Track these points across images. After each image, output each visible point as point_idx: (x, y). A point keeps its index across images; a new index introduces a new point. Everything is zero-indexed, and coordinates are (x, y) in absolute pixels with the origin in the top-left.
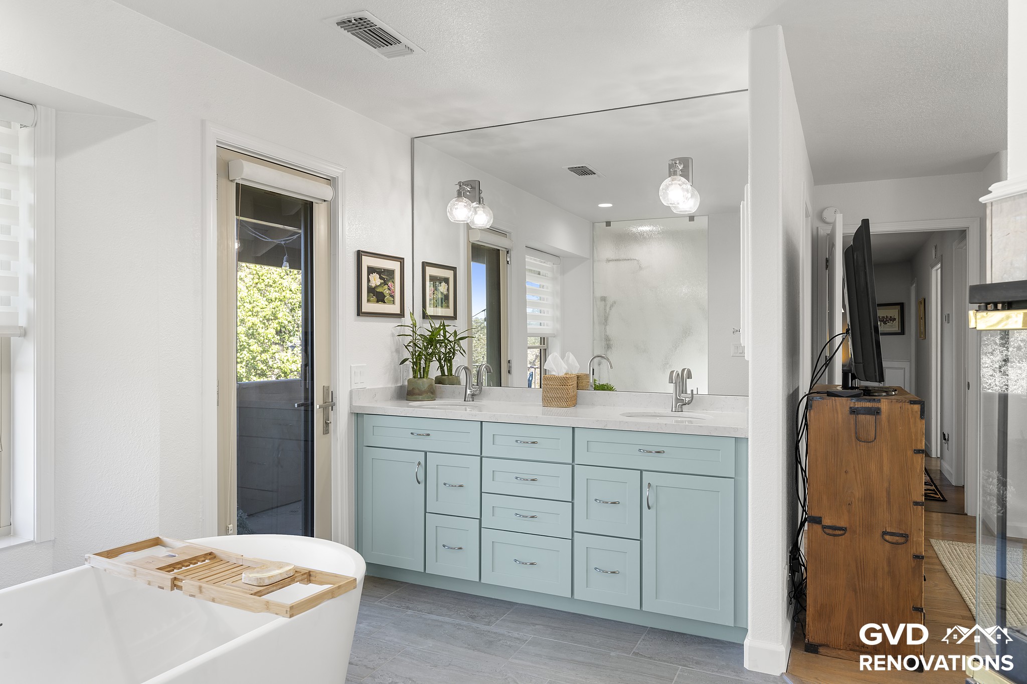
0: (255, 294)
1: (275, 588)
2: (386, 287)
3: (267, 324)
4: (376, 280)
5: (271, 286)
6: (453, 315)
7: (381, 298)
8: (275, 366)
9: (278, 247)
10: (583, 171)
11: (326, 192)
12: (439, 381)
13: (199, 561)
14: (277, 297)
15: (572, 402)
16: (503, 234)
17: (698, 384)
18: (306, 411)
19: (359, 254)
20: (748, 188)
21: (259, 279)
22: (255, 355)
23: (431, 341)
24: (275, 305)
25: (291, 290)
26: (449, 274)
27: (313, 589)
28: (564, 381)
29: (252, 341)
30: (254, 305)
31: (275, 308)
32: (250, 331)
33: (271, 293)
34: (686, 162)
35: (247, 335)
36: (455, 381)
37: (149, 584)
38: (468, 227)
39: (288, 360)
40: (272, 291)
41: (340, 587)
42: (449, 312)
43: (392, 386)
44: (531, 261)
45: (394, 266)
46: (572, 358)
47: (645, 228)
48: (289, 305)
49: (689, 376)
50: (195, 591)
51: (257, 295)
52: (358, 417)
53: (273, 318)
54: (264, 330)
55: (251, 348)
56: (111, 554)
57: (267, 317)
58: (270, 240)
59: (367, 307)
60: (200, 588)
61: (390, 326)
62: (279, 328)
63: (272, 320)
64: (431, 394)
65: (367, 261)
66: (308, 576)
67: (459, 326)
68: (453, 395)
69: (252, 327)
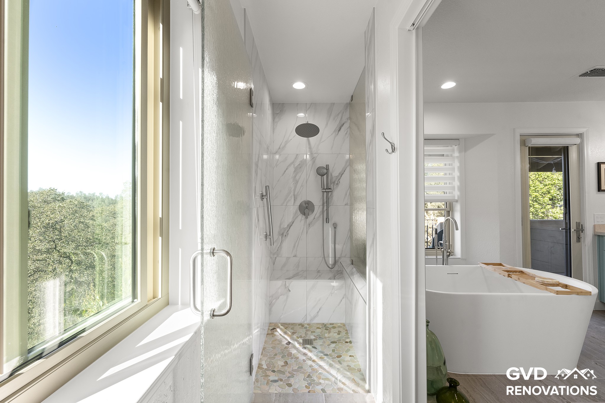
0: (537, 183)
3: (544, 196)
5: (546, 179)
8: (549, 215)
9: (550, 164)
14: (550, 183)
18: (566, 232)
19: (599, 164)
21: (539, 176)
22: (537, 209)
24: (549, 187)
25: (558, 180)
29: (535, 203)
30: (536, 187)
31: (548, 188)
32: (534, 199)
33: (546, 182)
35: (532, 200)
39: (557, 212)
40: (546, 181)
48: (558, 187)
50: (517, 279)
51: (538, 183)
53: (547, 193)
54: (542, 199)
55: (535, 206)
56: (486, 264)
57: (544, 192)
58: (544, 162)
60: (519, 278)
62: (551, 197)
63: (547, 194)
69: (535, 197)
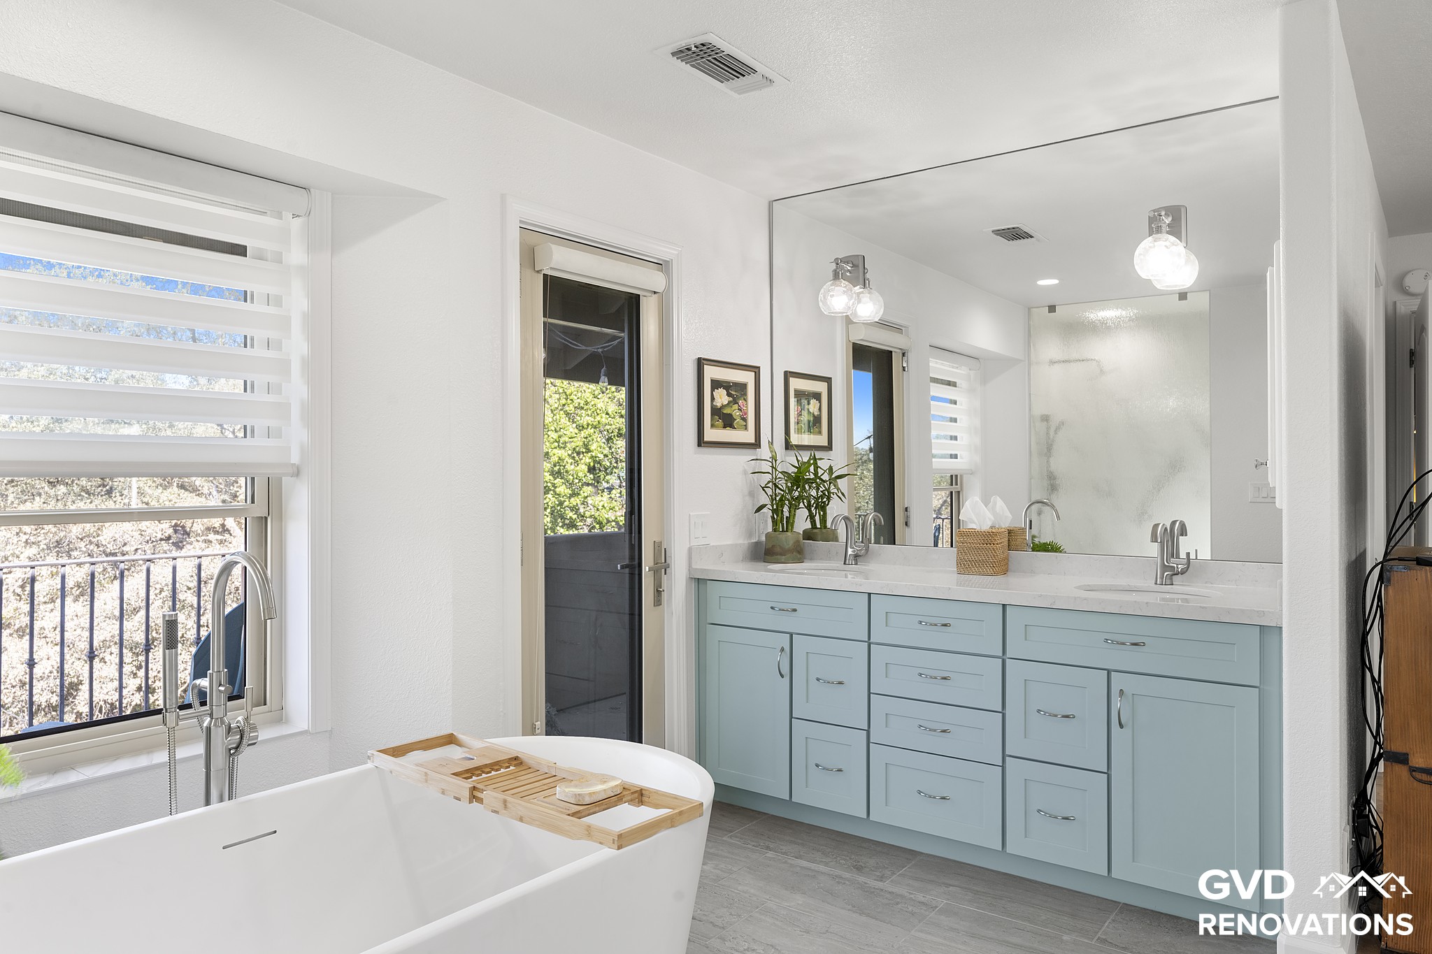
0: (562, 420)
1: (597, 809)
2: (736, 406)
3: (577, 458)
4: (722, 398)
5: (582, 408)
6: (827, 445)
7: (728, 422)
8: (588, 514)
9: (594, 357)
10: (1015, 234)
11: (656, 280)
12: (808, 535)
13: (502, 767)
14: (590, 422)
15: (1002, 568)
16: (898, 329)
17: (1197, 544)
18: (632, 574)
19: (700, 363)
20: (1280, 248)
21: (567, 400)
22: (562, 499)
23: (797, 480)
24: (587, 433)
25: (607, 414)
26: (821, 387)
27: (645, 814)
28: (988, 537)
29: (558, 481)
30: (561, 433)
31: (586, 438)
32: (556, 469)
33: (582, 418)
34: (1176, 213)
35: (552, 473)
36: (832, 537)
37: (443, 793)
38: (848, 321)
39: (603, 506)
40: (584, 415)
41: (681, 814)
42: (822, 440)
43: (744, 542)
44: (939, 367)
45: (747, 378)
46: (1000, 504)
47: (1109, 314)
48: (605, 433)
49: (1183, 531)
50: (499, 806)
51: (564, 420)
52: (699, 583)
53: (584, 450)
54: (573, 467)
55: (558, 490)
56: (397, 752)
57: (577, 449)
58: (584, 348)
59: (711, 434)
60: (505, 802)
61: (741, 459)
62: (592, 464)
63: (583, 453)
64: (798, 554)
65: (711, 373)
66: (640, 796)
67: (836, 460)
68: (828, 556)
69: (558, 462)
